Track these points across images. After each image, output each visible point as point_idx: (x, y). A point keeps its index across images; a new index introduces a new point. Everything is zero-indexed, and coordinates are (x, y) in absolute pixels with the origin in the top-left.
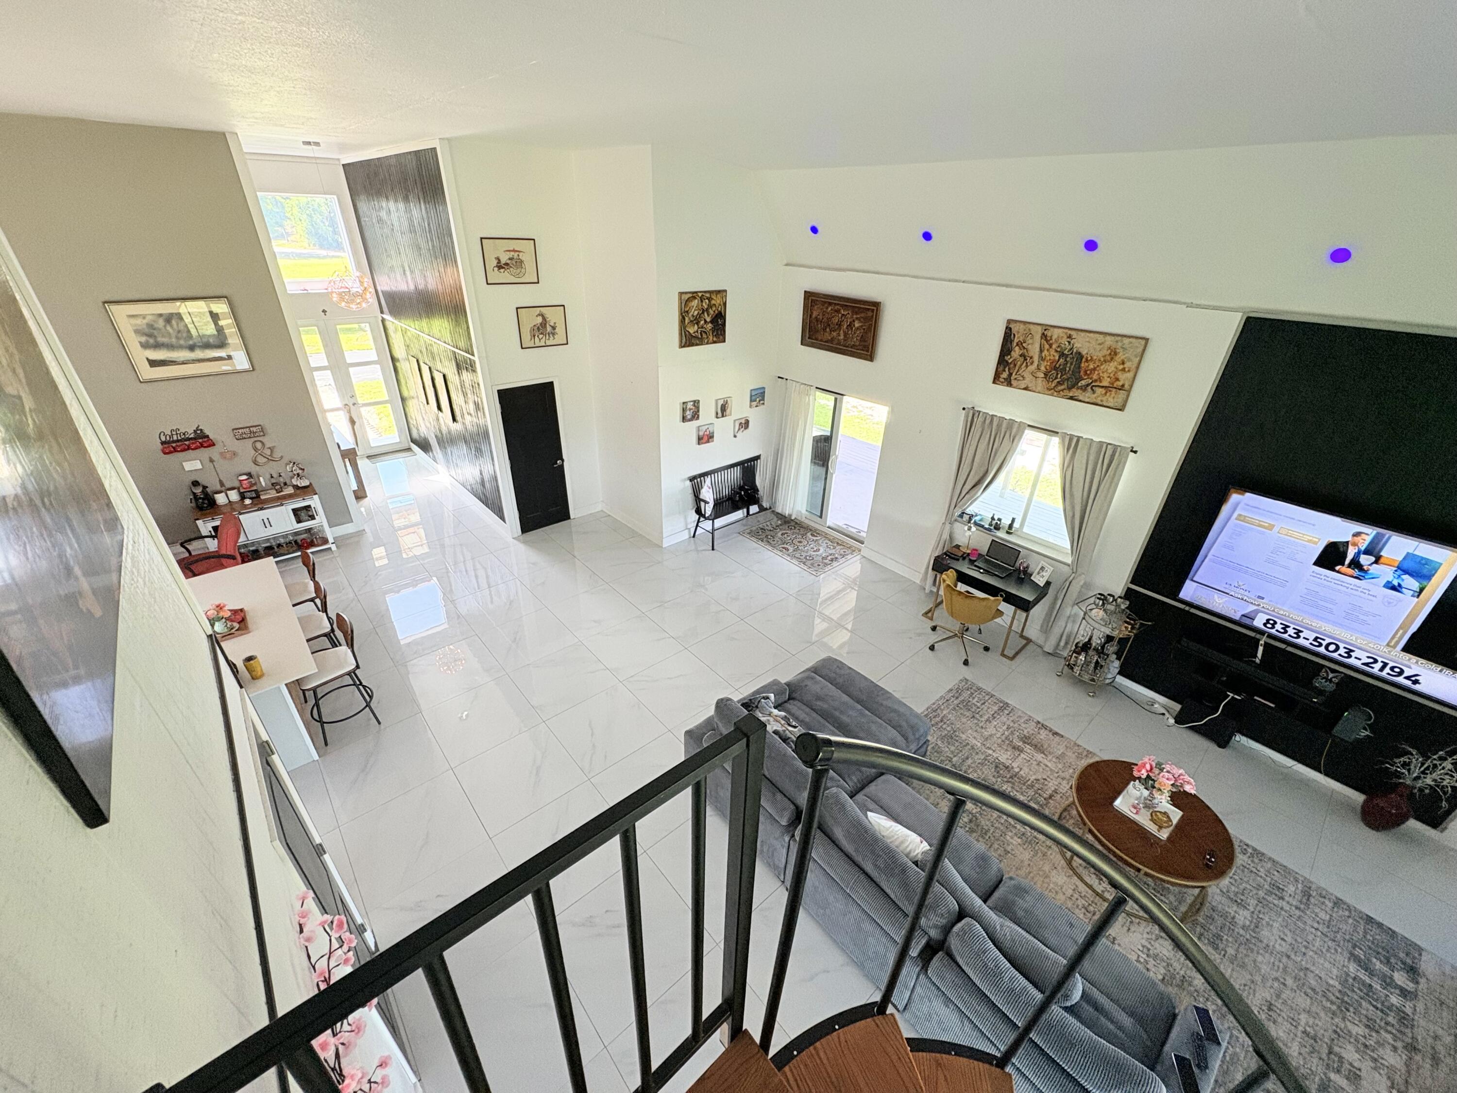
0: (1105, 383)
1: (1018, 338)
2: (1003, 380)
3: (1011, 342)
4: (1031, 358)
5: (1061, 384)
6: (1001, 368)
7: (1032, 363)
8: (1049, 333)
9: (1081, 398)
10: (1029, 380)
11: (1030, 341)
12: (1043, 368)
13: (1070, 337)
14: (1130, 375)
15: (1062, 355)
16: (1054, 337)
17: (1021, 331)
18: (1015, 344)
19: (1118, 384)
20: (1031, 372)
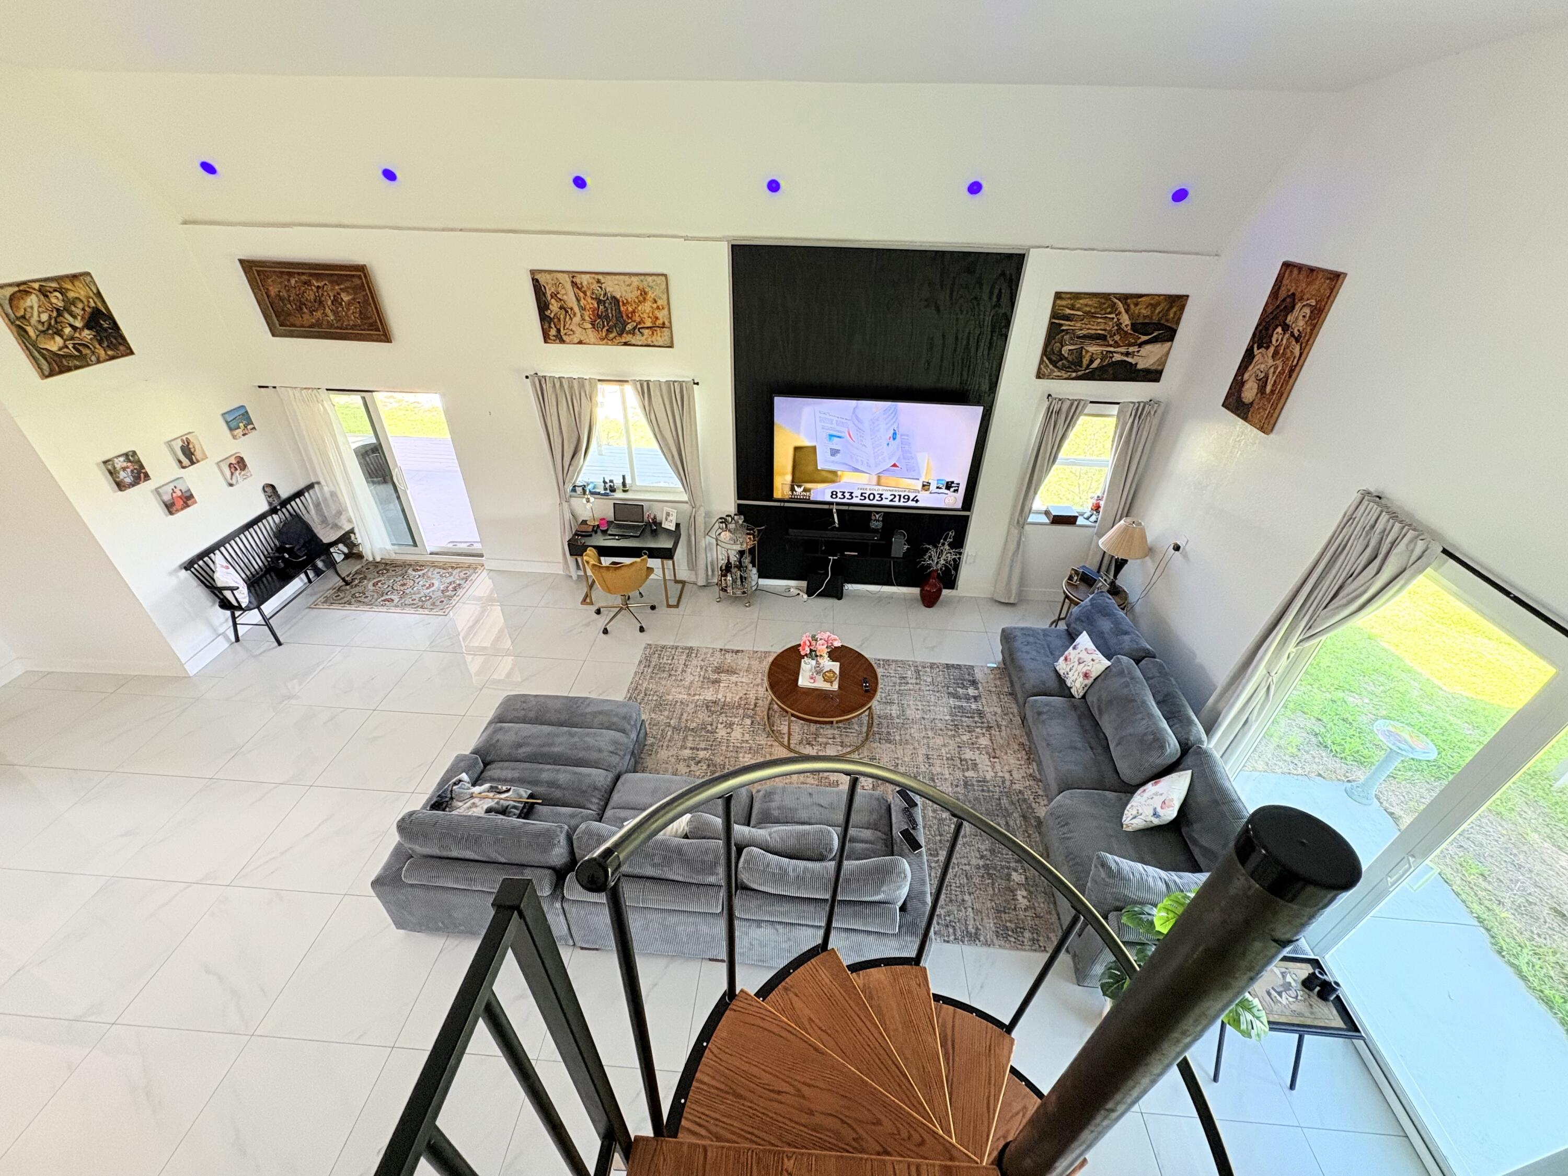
0: (649, 324)
1: (550, 289)
2: (554, 338)
3: (544, 294)
4: (572, 309)
5: (612, 332)
6: (546, 326)
7: (575, 315)
8: (577, 280)
9: (633, 342)
10: (579, 334)
11: (563, 292)
12: (587, 318)
13: (599, 281)
14: (665, 312)
15: (599, 302)
16: (585, 283)
18: (549, 298)
19: (659, 322)
20: (578, 325)
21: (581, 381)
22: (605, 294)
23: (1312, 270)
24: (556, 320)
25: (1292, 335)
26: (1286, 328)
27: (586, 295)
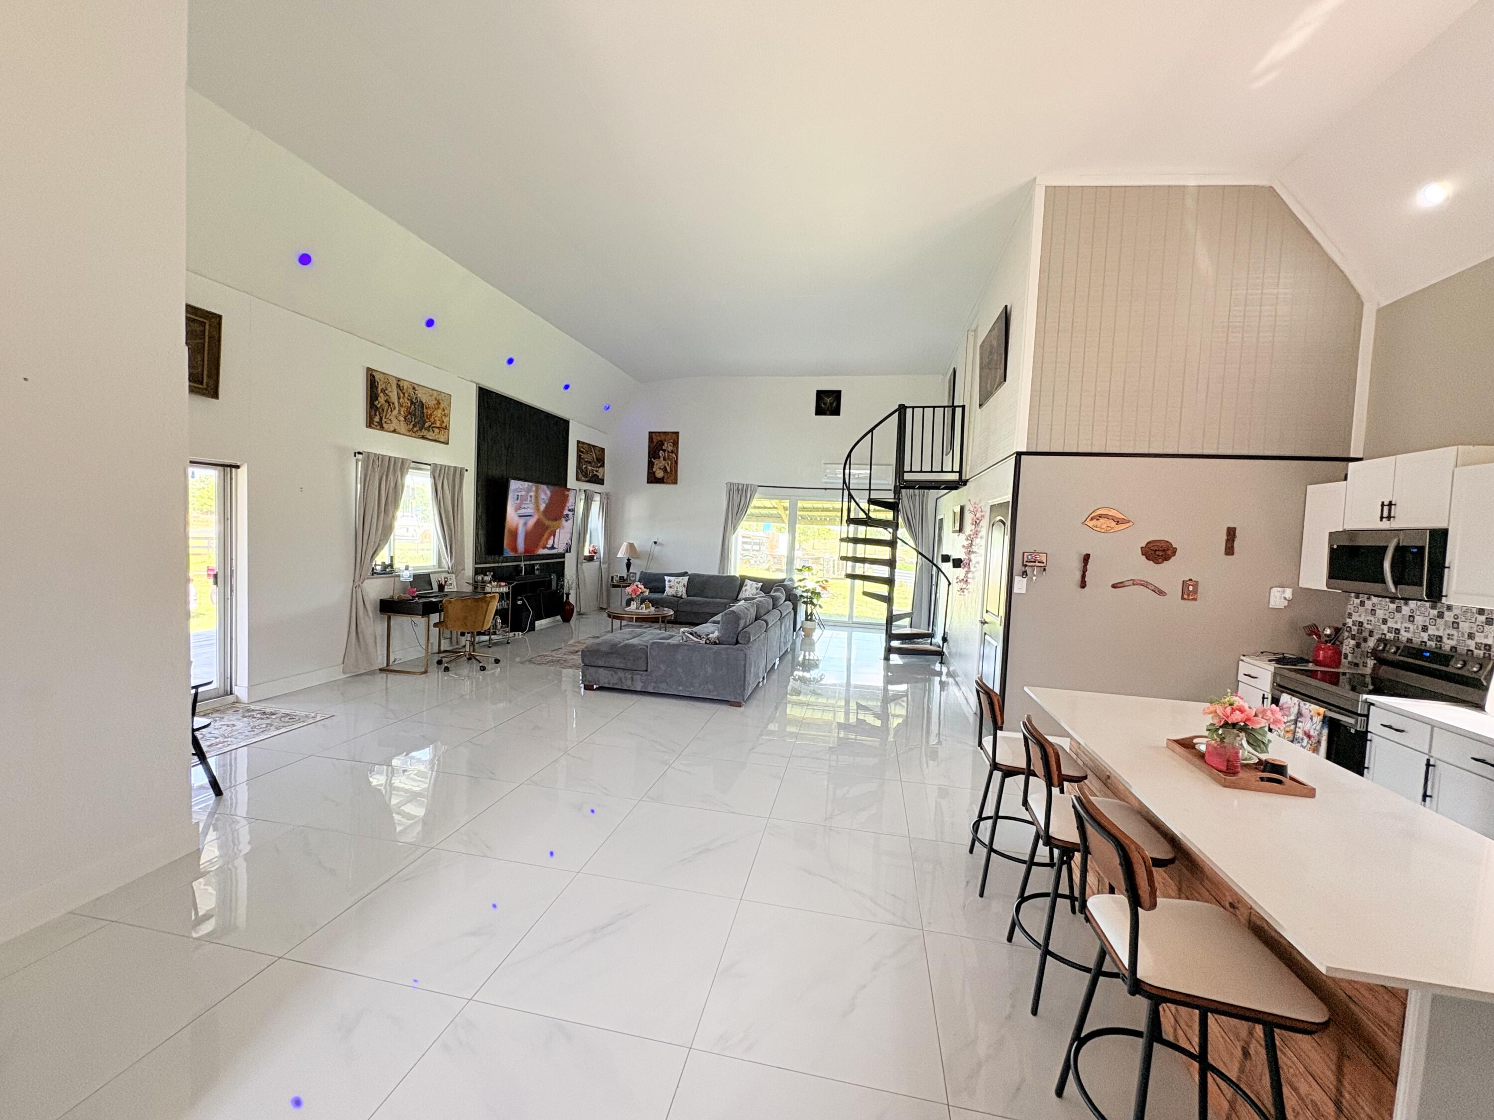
0: (438, 425)
1: (381, 385)
2: (376, 424)
3: (377, 388)
4: (393, 404)
5: (416, 427)
6: (373, 413)
7: (395, 408)
8: (401, 384)
9: (428, 437)
10: (395, 425)
11: (390, 389)
12: (402, 413)
13: (414, 388)
14: (447, 418)
15: (412, 403)
16: (405, 388)
17: (382, 379)
18: (379, 392)
19: (444, 425)
20: (396, 418)
21: (403, 461)
22: (416, 398)
23: (659, 433)
24: (380, 410)
25: (668, 452)
26: (664, 451)
27: (404, 395)
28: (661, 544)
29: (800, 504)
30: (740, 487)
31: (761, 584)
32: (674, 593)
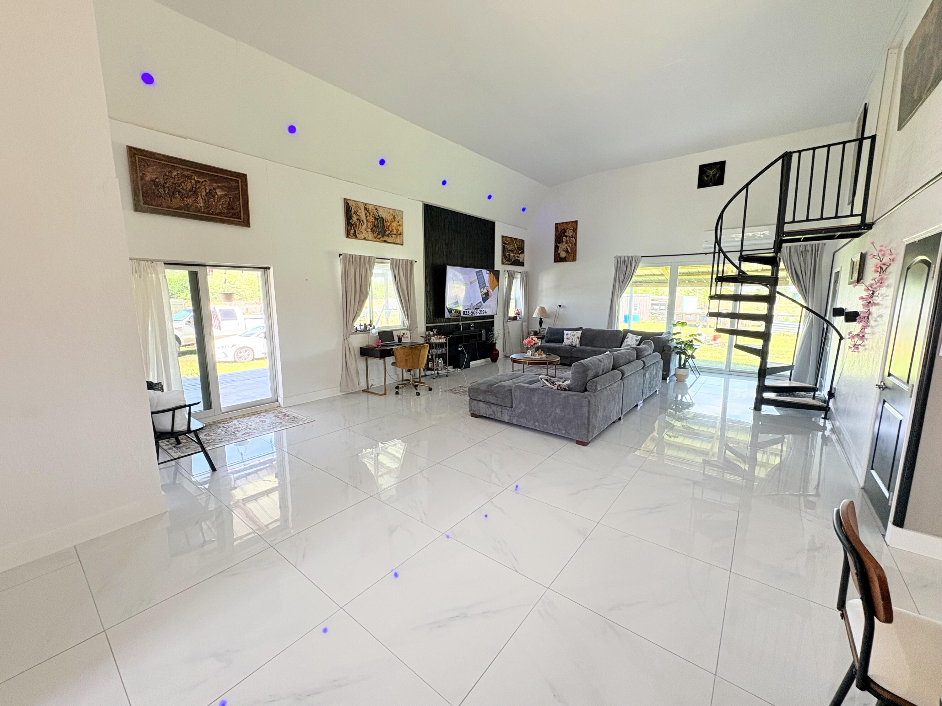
0: (395, 233)
1: (354, 209)
2: (352, 235)
3: (351, 211)
4: (363, 221)
5: (379, 235)
6: (349, 228)
7: (364, 224)
8: (367, 207)
9: (388, 241)
10: (364, 235)
11: (360, 211)
12: (369, 226)
13: (376, 209)
14: (401, 227)
15: (376, 219)
16: (370, 209)
17: (354, 205)
18: (353, 213)
19: (399, 232)
20: (365, 229)
21: (370, 258)
22: (379, 216)
23: (563, 223)
24: (354, 226)
25: (570, 237)
26: (566, 236)
27: (370, 214)
28: (564, 307)
29: (681, 270)
30: (626, 259)
31: (641, 337)
32: (570, 343)
